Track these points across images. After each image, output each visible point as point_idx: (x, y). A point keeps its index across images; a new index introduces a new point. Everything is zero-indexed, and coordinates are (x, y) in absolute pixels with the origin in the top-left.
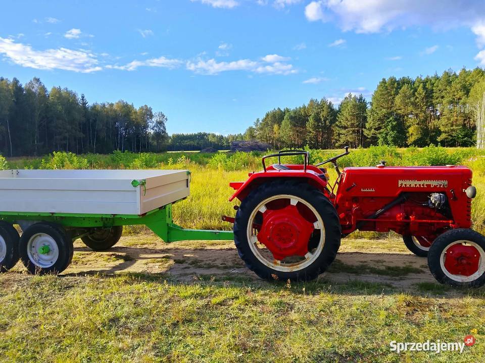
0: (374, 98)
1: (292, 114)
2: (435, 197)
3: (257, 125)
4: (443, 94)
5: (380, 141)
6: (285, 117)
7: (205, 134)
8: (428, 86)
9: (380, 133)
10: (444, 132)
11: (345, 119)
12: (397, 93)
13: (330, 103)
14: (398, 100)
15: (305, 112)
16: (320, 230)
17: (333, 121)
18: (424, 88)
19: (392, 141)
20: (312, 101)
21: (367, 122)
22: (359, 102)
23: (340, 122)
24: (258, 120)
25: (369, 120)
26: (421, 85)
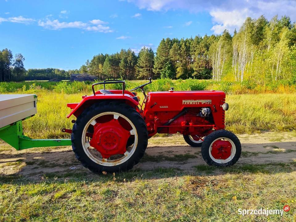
0: (158, 50)
1: (110, 58)
2: (204, 110)
3: (88, 64)
4: (195, 49)
5: (161, 76)
6: (106, 60)
7: (52, 69)
8: (187, 44)
9: (161, 71)
10: (195, 71)
11: (142, 62)
12: (171, 48)
13: (133, 52)
14: (171, 52)
15: (118, 57)
16: (134, 136)
17: (135, 63)
18: (185, 45)
19: (168, 76)
20: (122, 50)
21: (154, 64)
22: (150, 52)
23: (139, 64)
24: (88, 61)
25: (156, 63)
26: (184, 43)
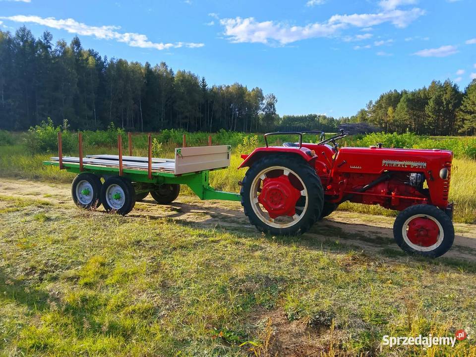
3: (369, 107)
6: (402, 100)
7: (315, 116)
11: (471, 103)
15: (425, 94)
17: (457, 105)
20: (434, 82)
23: (466, 106)
24: (371, 102)
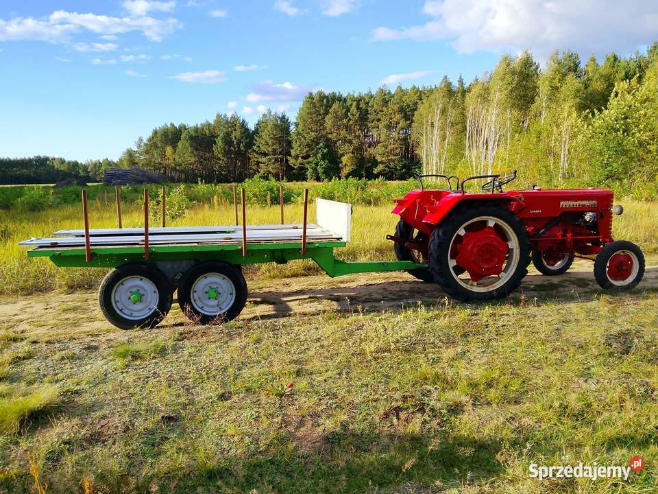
0: (300, 117)
1: (192, 133)
3: (139, 146)
4: (379, 116)
5: (309, 173)
6: (182, 137)
7: (47, 159)
8: (362, 105)
9: (308, 163)
10: (380, 162)
11: (265, 142)
12: (327, 113)
13: (244, 121)
14: (329, 121)
15: (210, 130)
17: (250, 145)
18: (358, 108)
19: (324, 173)
20: (219, 116)
21: (293, 148)
22: (281, 121)
23: (259, 147)
24: (141, 139)
25: (295, 145)
26: (355, 103)
